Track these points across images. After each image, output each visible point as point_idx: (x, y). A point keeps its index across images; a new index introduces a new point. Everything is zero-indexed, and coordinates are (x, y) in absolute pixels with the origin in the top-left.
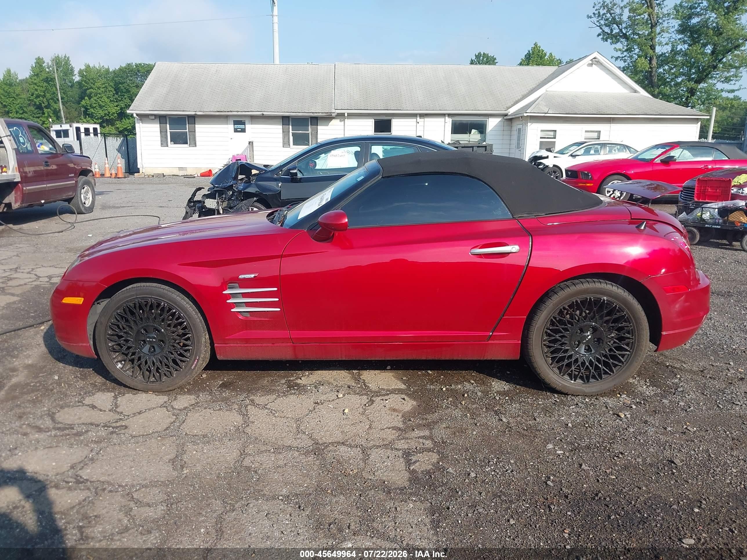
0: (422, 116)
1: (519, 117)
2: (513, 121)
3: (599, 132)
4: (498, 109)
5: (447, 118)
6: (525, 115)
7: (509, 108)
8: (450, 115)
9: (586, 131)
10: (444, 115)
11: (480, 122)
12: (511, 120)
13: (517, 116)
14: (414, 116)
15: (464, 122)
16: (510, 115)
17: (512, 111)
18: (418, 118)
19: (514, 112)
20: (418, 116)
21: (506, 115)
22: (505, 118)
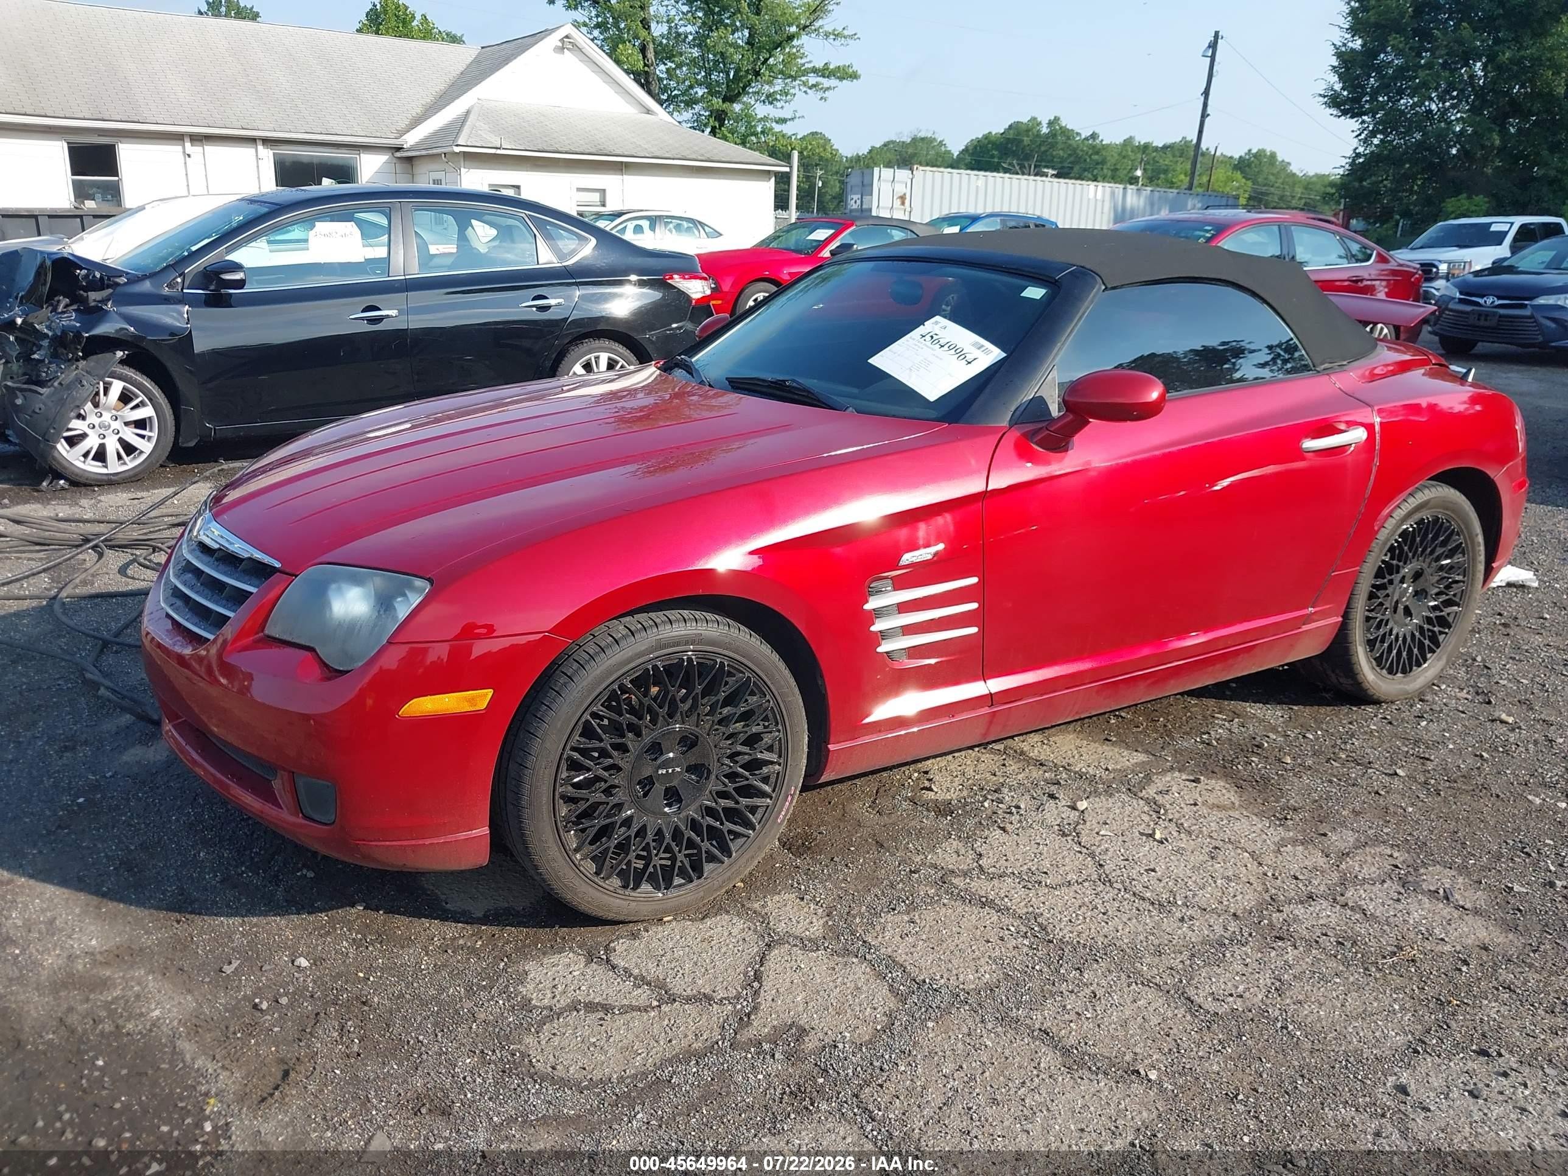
0: (198, 139)
1: (439, 155)
2: (416, 162)
3: (603, 192)
4: (378, 134)
5: (260, 148)
6: (457, 149)
7: (402, 133)
8: (267, 142)
9: (579, 190)
10: (252, 140)
11: (341, 163)
12: (410, 160)
13: (435, 151)
14: (177, 138)
15: (305, 160)
16: (409, 150)
17: (411, 139)
18: (188, 145)
19: (417, 144)
20: (187, 139)
21: (399, 149)
22: (398, 154)
